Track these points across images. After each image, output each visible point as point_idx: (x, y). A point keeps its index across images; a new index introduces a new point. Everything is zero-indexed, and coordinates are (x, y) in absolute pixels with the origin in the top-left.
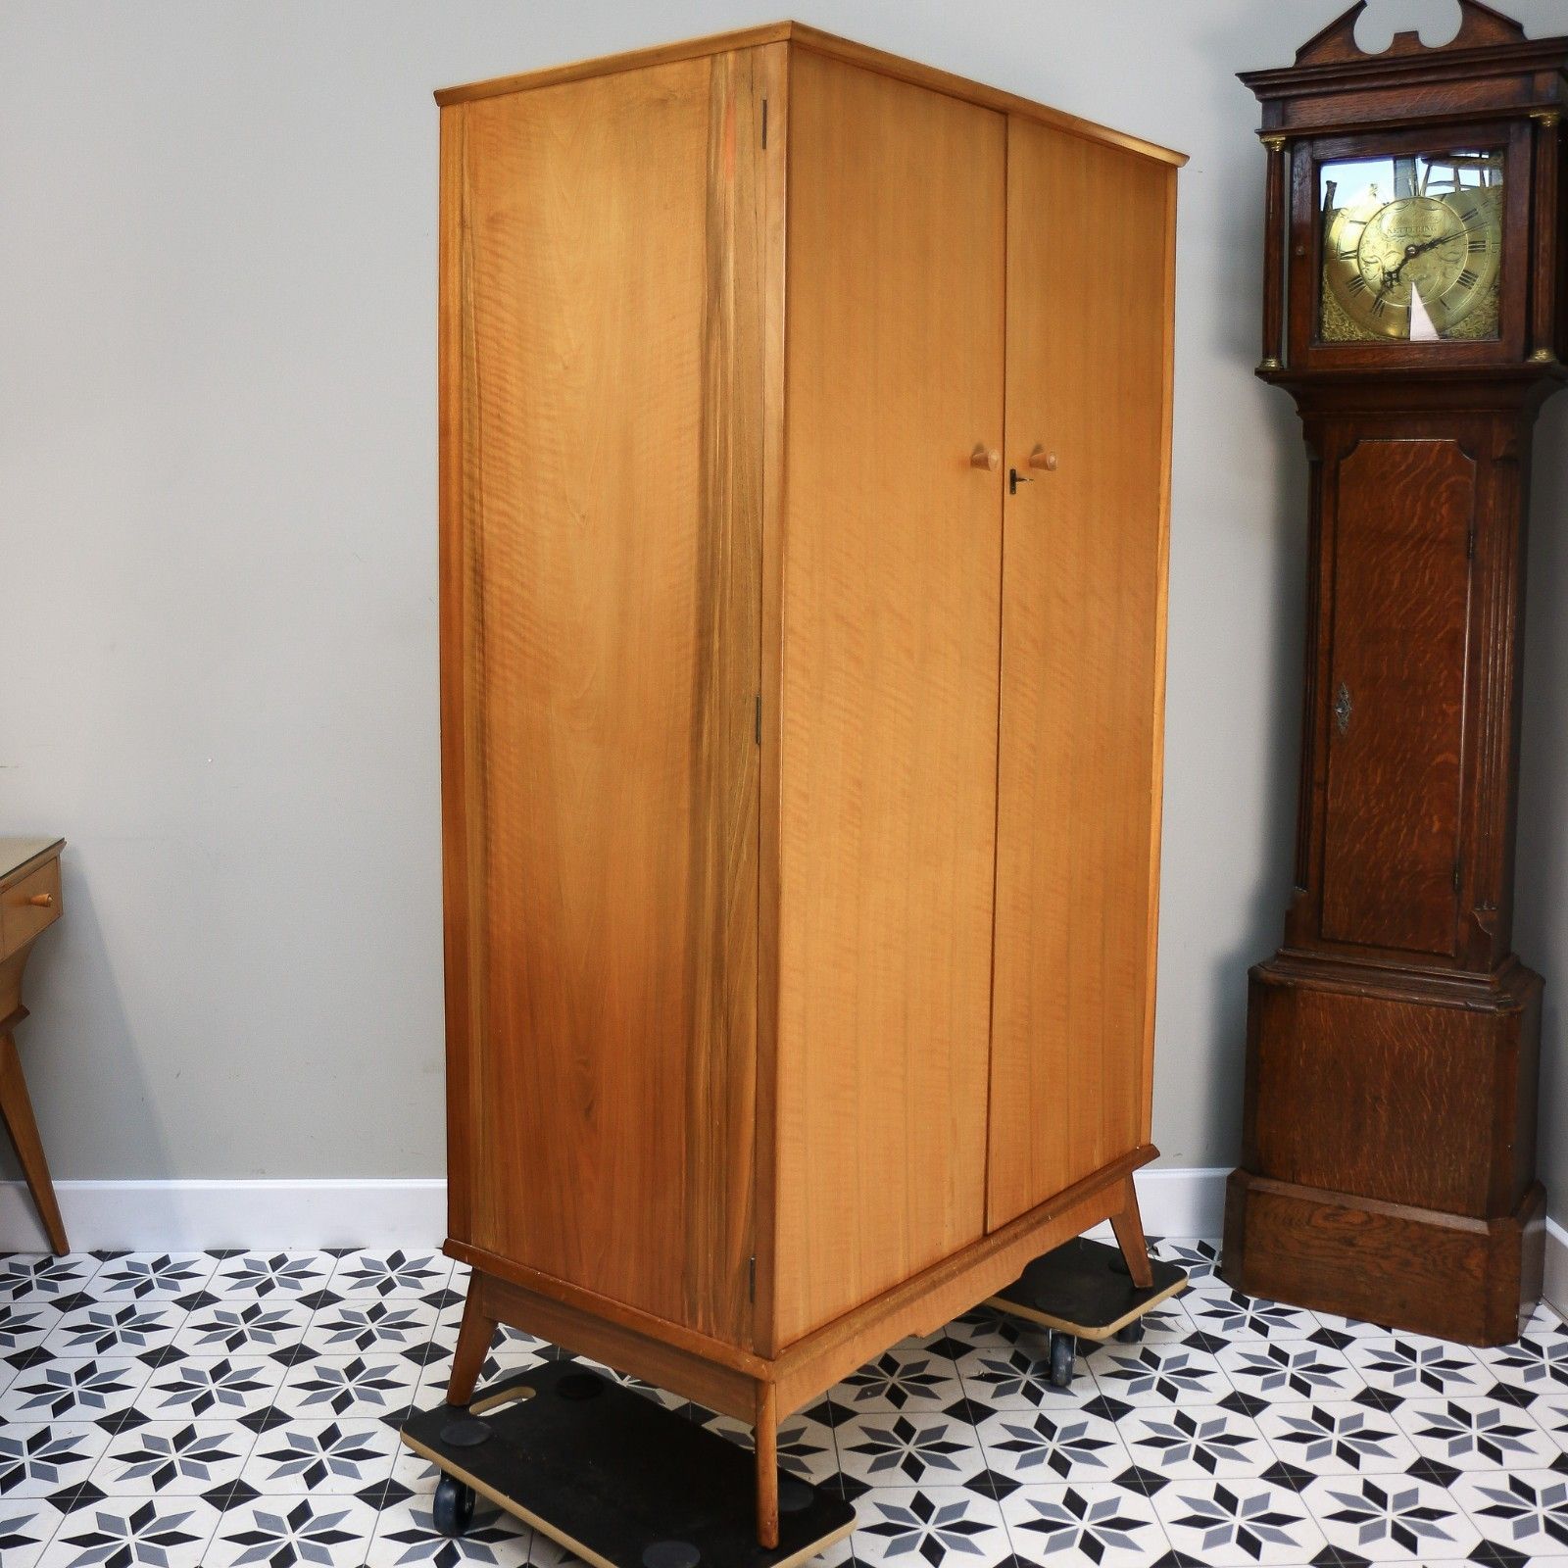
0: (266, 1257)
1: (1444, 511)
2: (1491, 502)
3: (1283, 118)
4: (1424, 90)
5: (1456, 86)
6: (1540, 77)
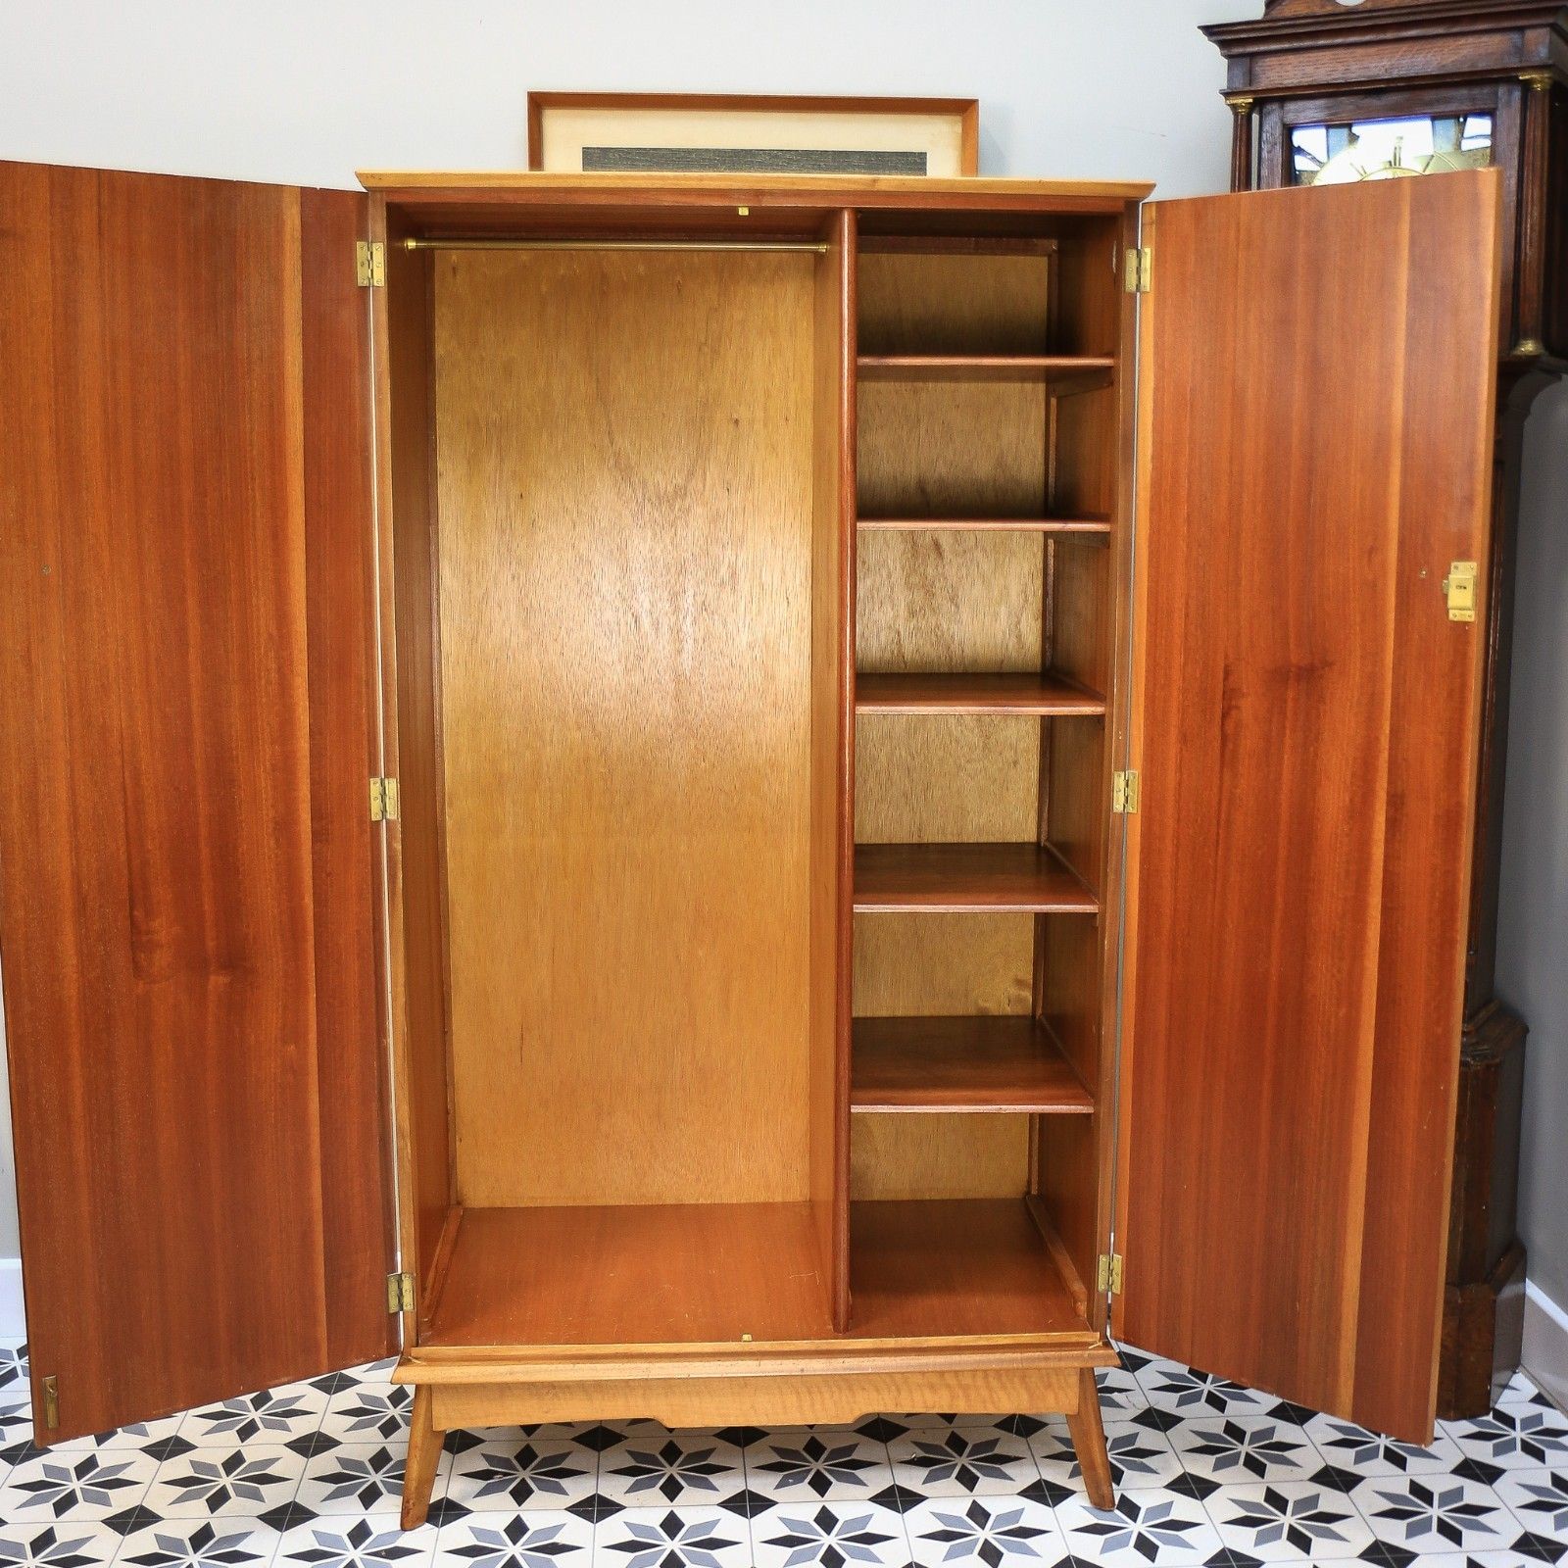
3: (1251, 76)
4: (1404, 47)
5: (1440, 43)
6: (1530, 34)
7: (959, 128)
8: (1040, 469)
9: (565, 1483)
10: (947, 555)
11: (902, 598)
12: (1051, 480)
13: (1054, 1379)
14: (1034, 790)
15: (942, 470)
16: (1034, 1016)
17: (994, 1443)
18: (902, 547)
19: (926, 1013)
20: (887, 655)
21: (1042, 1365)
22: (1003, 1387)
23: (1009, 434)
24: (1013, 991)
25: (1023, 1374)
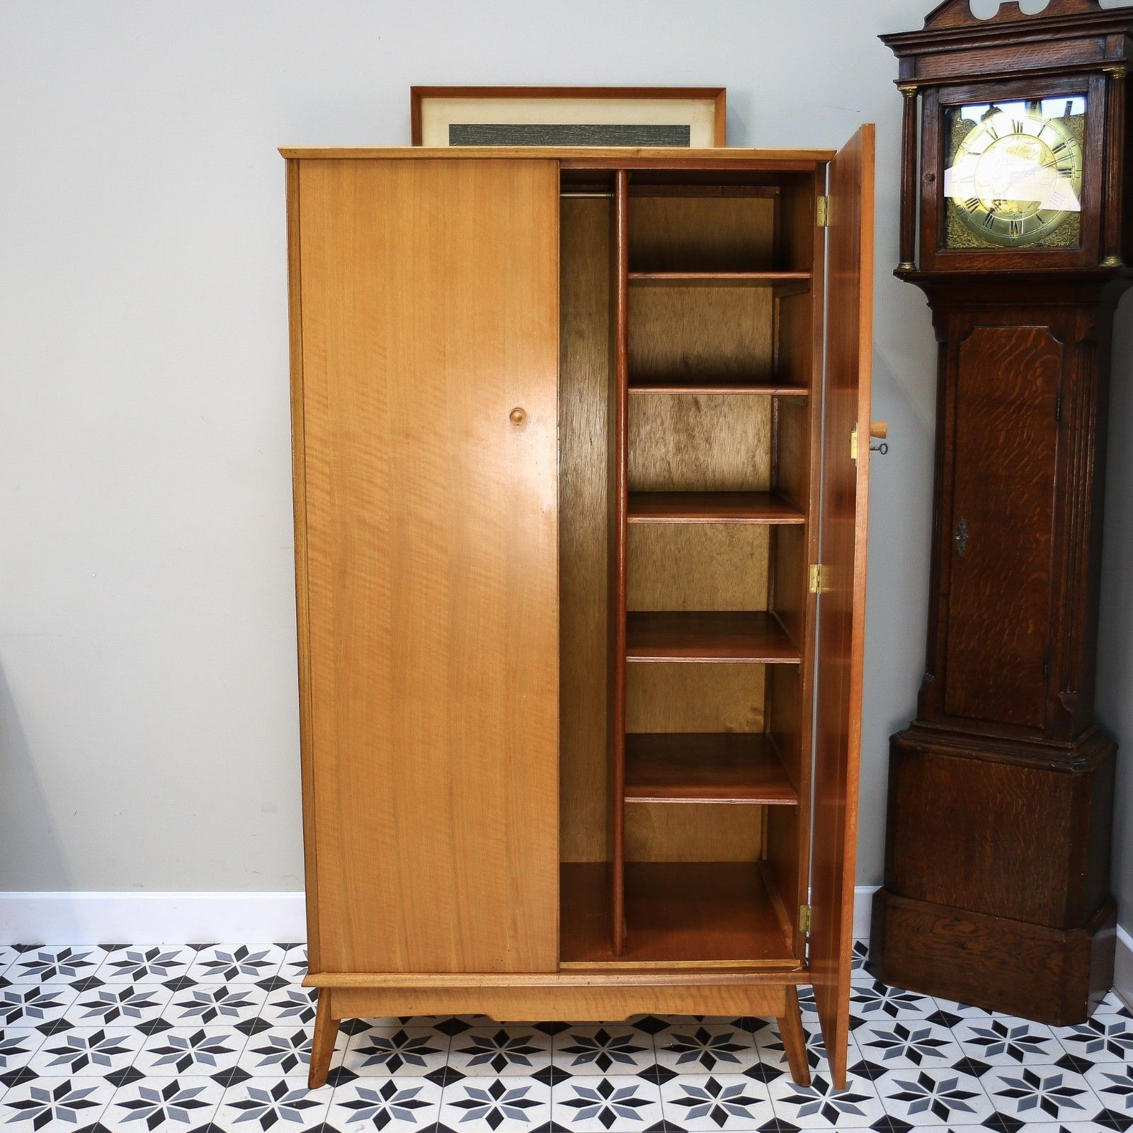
0: (143, 951)
1: (1039, 382)
2: (1074, 377)
3: (915, 70)
4: (1023, 49)
5: (1047, 45)
6: (1111, 39)
7: (712, 108)
8: (768, 349)
9: (425, 1058)
10: (704, 408)
11: (671, 440)
12: (776, 356)
13: (767, 993)
14: (765, 574)
15: (699, 349)
16: (764, 734)
17: (729, 1036)
18: (671, 403)
19: (689, 730)
20: (661, 479)
21: (758, 982)
22: (732, 998)
23: (747, 323)
24: (751, 716)
25: (746, 989)
